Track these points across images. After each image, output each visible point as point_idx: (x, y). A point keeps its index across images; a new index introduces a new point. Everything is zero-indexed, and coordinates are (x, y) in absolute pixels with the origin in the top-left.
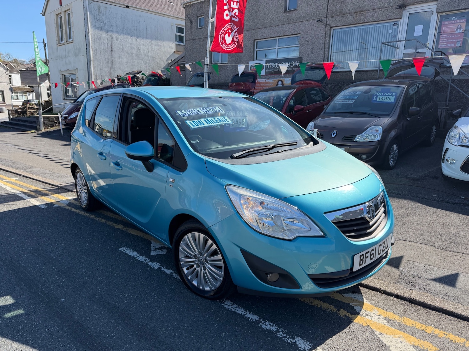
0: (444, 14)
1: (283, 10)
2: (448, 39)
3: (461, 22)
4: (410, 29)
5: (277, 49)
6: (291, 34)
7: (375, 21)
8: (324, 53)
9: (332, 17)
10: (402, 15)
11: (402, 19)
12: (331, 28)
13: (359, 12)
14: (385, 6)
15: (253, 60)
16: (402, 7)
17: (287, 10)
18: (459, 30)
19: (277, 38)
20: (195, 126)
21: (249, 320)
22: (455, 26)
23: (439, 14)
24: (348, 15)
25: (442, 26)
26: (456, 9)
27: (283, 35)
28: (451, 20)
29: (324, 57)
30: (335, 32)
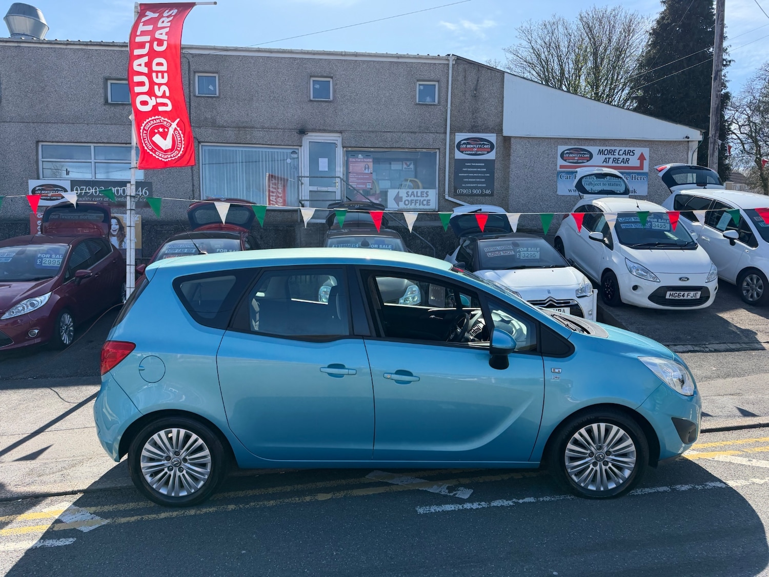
0: (350, 149)
1: (102, 100)
2: (358, 179)
3: (367, 162)
4: (314, 162)
5: (93, 164)
6: (123, 142)
7: (267, 143)
8: (193, 179)
9: (199, 127)
10: (301, 142)
11: (302, 147)
12: (199, 142)
13: (241, 127)
14: (279, 127)
15: (38, 178)
16: (302, 132)
17: (110, 101)
18: (367, 170)
19: (92, 145)
22: (363, 165)
23: (345, 149)
24: (226, 129)
25: (349, 163)
26: (363, 146)
27: (106, 141)
28: (358, 158)
29: (193, 185)
30: (205, 151)
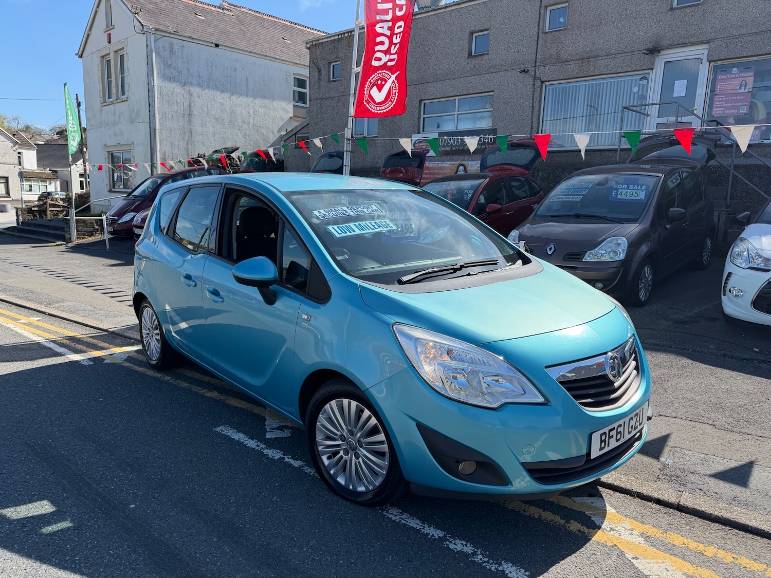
0: (720, 63)
1: (466, 55)
2: (727, 102)
3: (746, 77)
4: (667, 86)
5: (456, 115)
6: (479, 91)
7: (611, 72)
8: (532, 122)
9: (544, 66)
10: (653, 64)
11: (654, 70)
12: (543, 82)
13: (586, 58)
14: (626, 50)
15: (419, 133)
16: (654, 51)
17: (473, 54)
18: (743, 88)
19: (457, 98)
20: (341, 234)
21: (429, 537)
22: (737, 82)
23: (712, 64)
24: (570, 63)
25: (717, 81)
26: (738, 55)
27: (465, 93)
28: (731, 73)
29: (532, 128)
30: (549, 89)
